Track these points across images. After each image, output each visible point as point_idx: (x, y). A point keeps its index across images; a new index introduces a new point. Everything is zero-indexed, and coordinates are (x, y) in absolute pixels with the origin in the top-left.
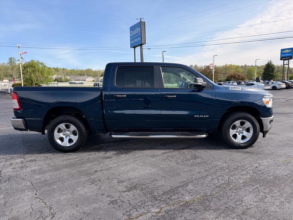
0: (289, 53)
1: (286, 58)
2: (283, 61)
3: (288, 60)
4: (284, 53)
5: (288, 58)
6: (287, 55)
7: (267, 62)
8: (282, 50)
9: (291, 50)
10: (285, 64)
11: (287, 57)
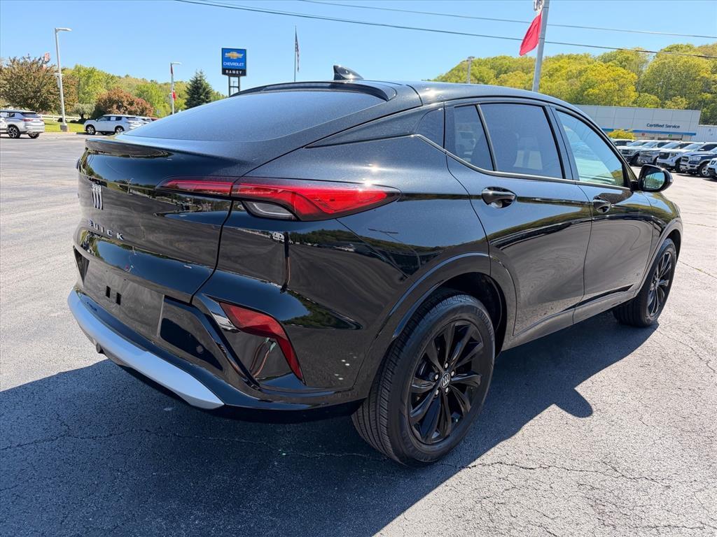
0: (238, 60)
1: (234, 72)
2: (227, 77)
3: (238, 76)
4: (229, 60)
5: (237, 72)
6: (234, 64)
7: (194, 74)
8: (224, 51)
9: (242, 55)
10: (232, 85)
11: (236, 70)
